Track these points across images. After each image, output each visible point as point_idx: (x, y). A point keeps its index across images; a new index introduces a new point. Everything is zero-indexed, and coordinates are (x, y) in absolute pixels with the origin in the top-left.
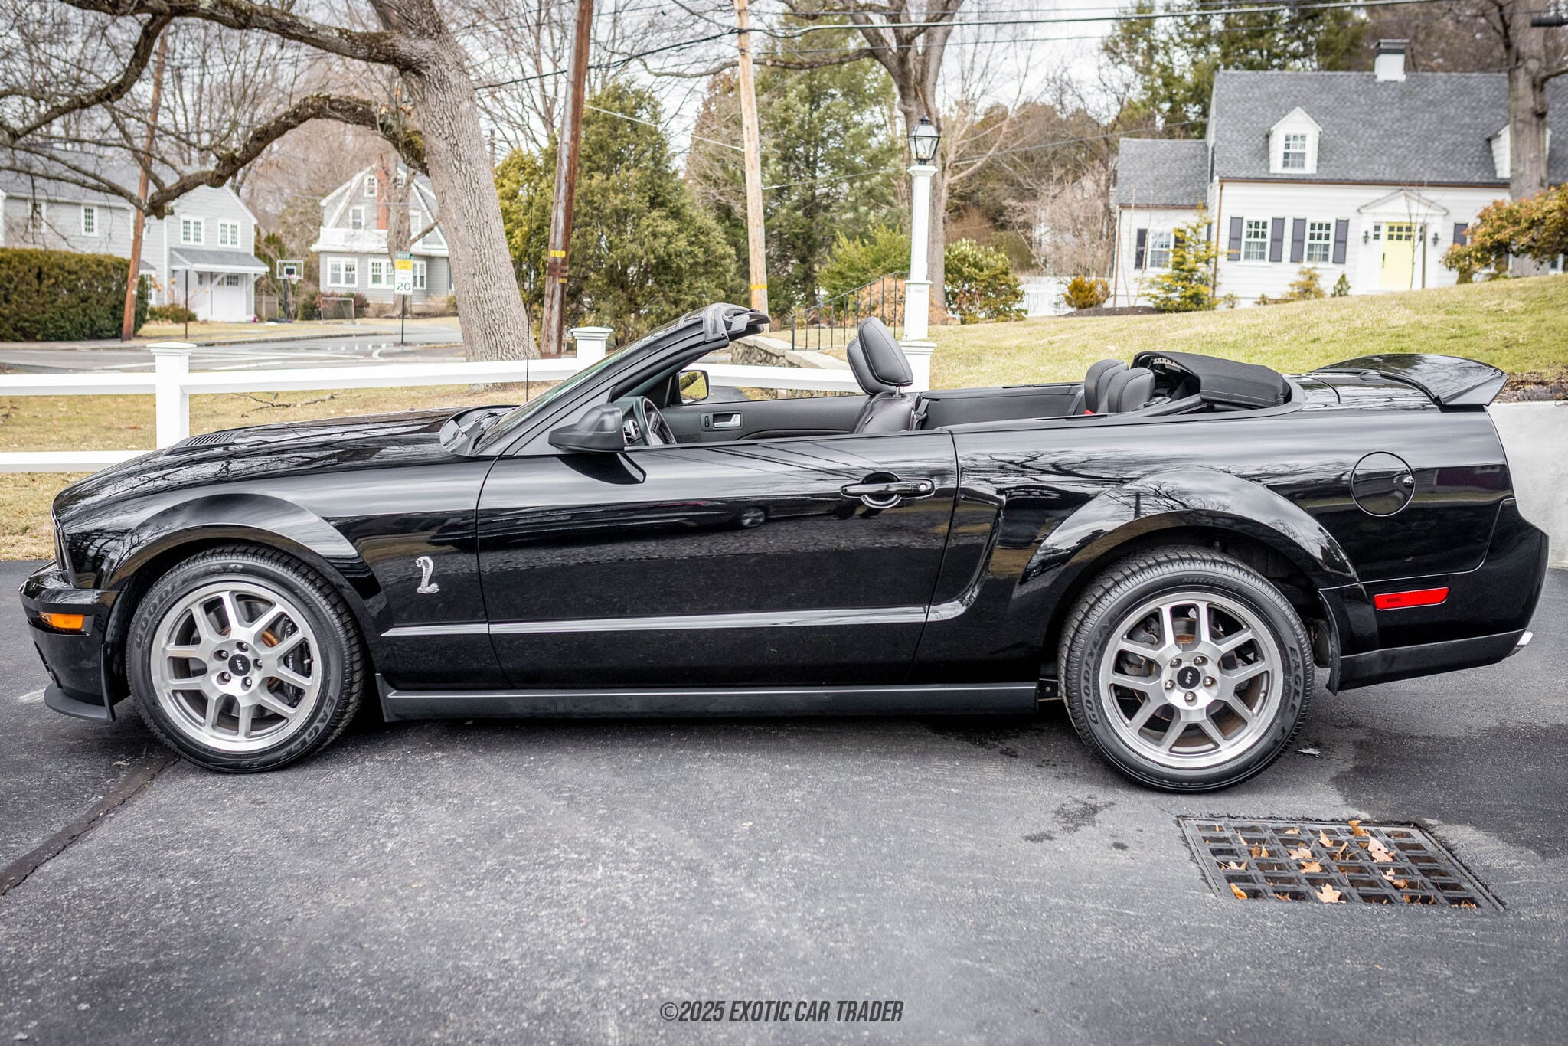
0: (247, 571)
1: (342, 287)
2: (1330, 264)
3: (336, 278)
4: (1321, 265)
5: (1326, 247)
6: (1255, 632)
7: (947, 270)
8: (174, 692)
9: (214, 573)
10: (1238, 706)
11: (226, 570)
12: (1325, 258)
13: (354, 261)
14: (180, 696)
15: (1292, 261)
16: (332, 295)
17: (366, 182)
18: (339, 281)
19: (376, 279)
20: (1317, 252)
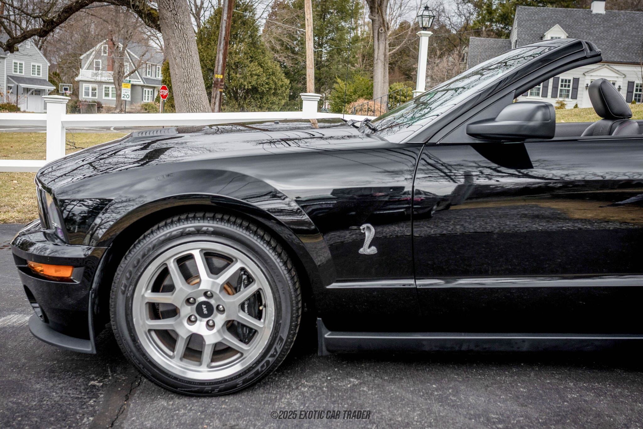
0: (216, 233)
1: (90, 98)
2: (570, 99)
3: (87, 94)
4: (567, 99)
5: (568, 91)
7: (390, 97)
8: (150, 331)
9: (189, 234)
11: (199, 232)
12: (568, 96)
13: (96, 86)
14: (153, 334)
15: (552, 97)
16: (85, 102)
17: (102, 48)
18: (88, 96)
19: (107, 95)
20: (564, 93)
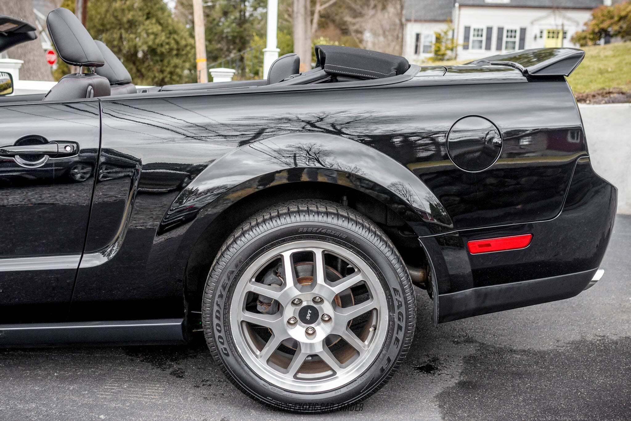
5: (514, 43)
6: (364, 275)
10: (352, 339)
12: (514, 48)
15: (497, 50)
20: (510, 45)
